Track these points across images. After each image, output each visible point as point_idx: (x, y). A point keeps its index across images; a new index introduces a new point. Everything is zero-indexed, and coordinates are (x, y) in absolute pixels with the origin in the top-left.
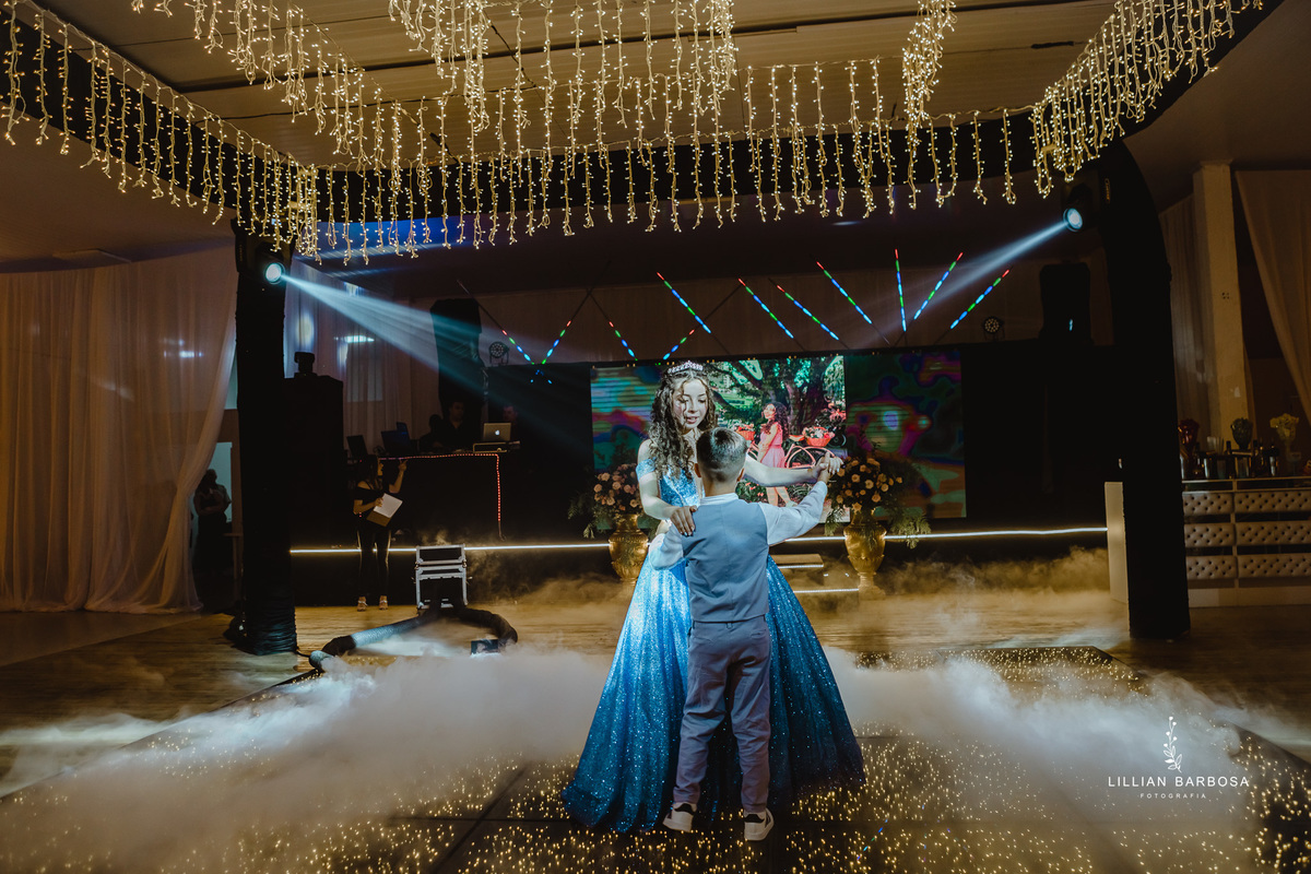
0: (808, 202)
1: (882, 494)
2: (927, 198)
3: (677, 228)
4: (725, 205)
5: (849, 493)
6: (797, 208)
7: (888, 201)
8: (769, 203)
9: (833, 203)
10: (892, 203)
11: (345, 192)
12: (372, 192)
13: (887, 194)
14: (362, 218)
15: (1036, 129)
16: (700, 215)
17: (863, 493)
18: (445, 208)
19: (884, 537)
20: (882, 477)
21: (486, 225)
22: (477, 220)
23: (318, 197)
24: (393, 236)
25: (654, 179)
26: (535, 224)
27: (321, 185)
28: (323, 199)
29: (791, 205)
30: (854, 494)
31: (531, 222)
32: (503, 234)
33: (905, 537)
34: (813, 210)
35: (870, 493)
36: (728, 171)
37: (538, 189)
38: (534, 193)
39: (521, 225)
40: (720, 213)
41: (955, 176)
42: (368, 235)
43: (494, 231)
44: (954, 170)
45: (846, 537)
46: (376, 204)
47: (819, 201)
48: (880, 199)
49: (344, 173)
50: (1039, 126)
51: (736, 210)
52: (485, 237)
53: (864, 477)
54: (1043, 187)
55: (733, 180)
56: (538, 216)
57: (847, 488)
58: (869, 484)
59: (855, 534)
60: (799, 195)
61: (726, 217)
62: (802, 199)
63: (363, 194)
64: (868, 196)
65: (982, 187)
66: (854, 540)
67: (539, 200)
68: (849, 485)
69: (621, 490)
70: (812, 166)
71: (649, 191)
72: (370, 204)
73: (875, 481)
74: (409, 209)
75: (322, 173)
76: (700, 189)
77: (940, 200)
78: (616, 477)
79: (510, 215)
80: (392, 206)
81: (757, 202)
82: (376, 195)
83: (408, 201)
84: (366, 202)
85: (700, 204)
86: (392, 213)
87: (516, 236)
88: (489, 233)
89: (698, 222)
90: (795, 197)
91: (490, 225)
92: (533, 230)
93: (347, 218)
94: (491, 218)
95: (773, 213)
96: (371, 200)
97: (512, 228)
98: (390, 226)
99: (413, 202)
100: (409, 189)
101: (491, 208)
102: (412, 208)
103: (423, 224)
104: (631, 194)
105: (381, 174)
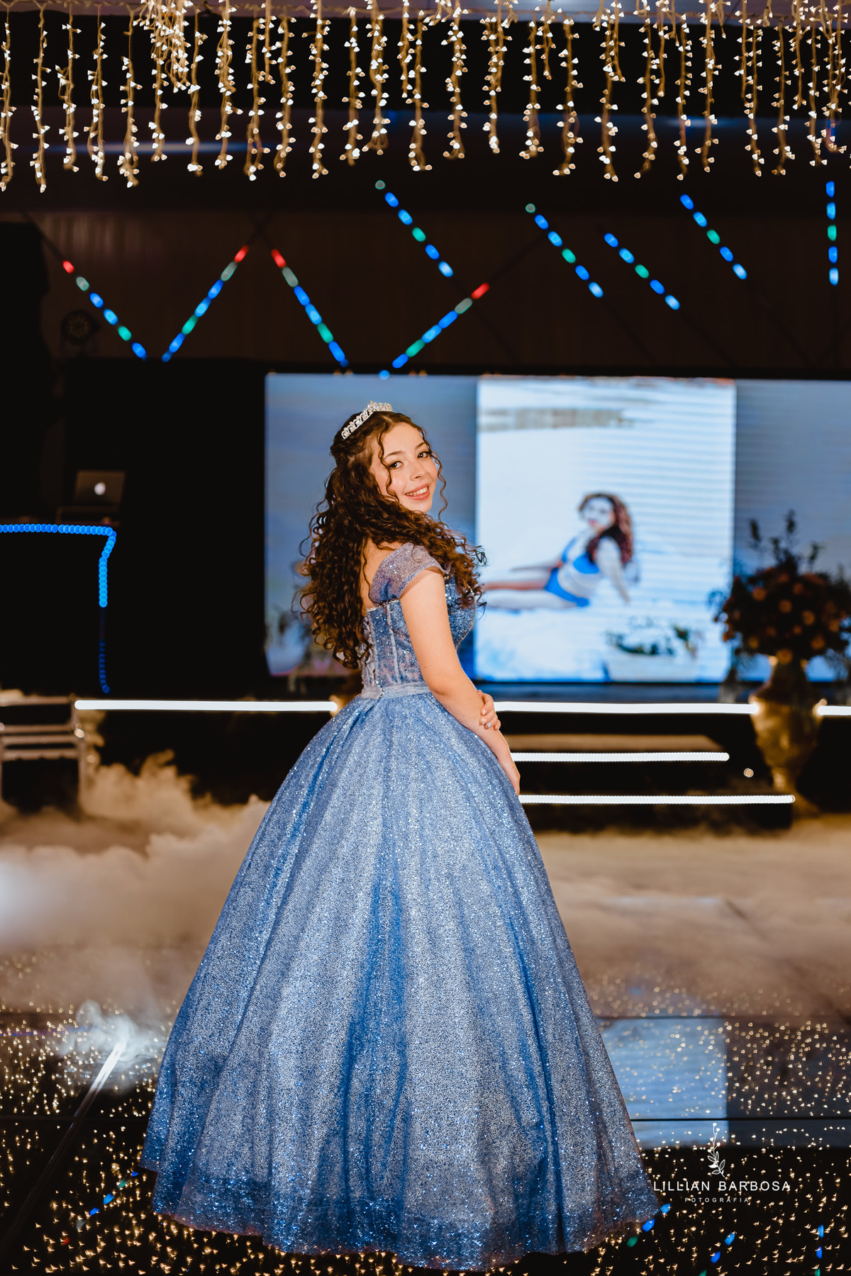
0: (834, 148)
1: (828, 636)
3: (610, 174)
5: (772, 631)
6: (814, 156)
11: (7, 56)
12: (53, 55)
14: (36, 105)
16: (650, 155)
17: (798, 631)
19: (822, 710)
20: (830, 606)
21: (271, 137)
22: (254, 127)
24: (94, 143)
25: (573, 85)
26: (359, 144)
29: (804, 149)
30: (781, 633)
31: (351, 140)
32: (300, 159)
36: (703, 83)
39: (335, 143)
40: (686, 154)
42: (47, 137)
43: (283, 149)
45: (754, 708)
46: (63, 82)
51: (713, 150)
52: (268, 160)
56: (366, 128)
57: (769, 622)
59: (773, 704)
60: (818, 135)
63: (38, 61)
66: (770, 713)
67: (370, 102)
68: (774, 617)
71: (564, 103)
72: (52, 79)
79: (314, 124)
80: (94, 88)
81: (748, 139)
82: (64, 64)
83: (125, 82)
84: (45, 76)
85: (652, 135)
86: (95, 101)
87: (324, 162)
88: (274, 152)
89: (647, 165)
90: (811, 138)
91: (278, 137)
92: (356, 153)
93: (7, 103)
94: (280, 126)
95: (773, 161)
96: (55, 73)
97: (317, 148)
98: (89, 125)
99: (133, 84)
100: (126, 61)
101: (281, 107)
102: (131, 95)
103: (152, 125)
104: (532, 107)
105: (74, 26)
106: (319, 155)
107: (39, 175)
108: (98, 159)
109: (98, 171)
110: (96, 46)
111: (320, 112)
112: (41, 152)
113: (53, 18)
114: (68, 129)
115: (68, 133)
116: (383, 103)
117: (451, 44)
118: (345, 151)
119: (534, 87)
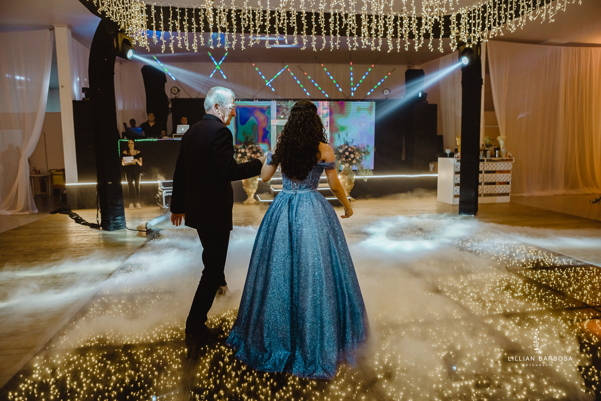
0: (367, 43)
1: (357, 160)
2: (412, 46)
3: (315, 49)
4: (335, 41)
5: (344, 159)
6: (362, 45)
7: (397, 46)
8: (352, 42)
9: (377, 44)
10: (399, 47)
11: (162, 17)
12: (175, 18)
13: (397, 43)
14: (170, 30)
15: (452, 23)
16: (324, 45)
17: (350, 159)
18: (211, 30)
19: (355, 177)
20: (357, 153)
21: (231, 39)
22: (226, 37)
23: (147, 18)
24: (186, 40)
25: (305, 27)
26: (253, 41)
27: (148, 11)
28: (150, 18)
29: (361, 44)
30: (346, 160)
31: (251, 40)
33: (363, 177)
34: (369, 47)
35: (353, 159)
36: (336, 27)
37: (255, 26)
38: (253, 27)
39: (247, 41)
40: (332, 45)
41: (422, 39)
42: (174, 39)
43: (234, 43)
44: (422, 36)
46: (177, 25)
47: (372, 43)
48: (395, 45)
49: (160, 7)
50: (454, 22)
51: (339, 44)
52: (230, 45)
53: (350, 153)
54: (453, 46)
55: (338, 31)
56: (255, 38)
57: (343, 157)
58: (352, 156)
59: (344, 176)
61: (335, 46)
62: (365, 41)
63: (170, 19)
64: (390, 43)
65: (432, 44)
66: (343, 178)
67: (255, 31)
68: (344, 156)
69: (251, 157)
70: (370, 29)
71: (303, 31)
72: (174, 24)
73: (354, 155)
74: (193, 28)
75: (149, 7)
76: (325, 33)
77: (416, 48)
78: (247, 151)
79: (242, 36)
80: (185, 26)
81: (347, 41)
82: (177, 20)
83: (193, 25)
84: (172, 23)
85: (324, 40)
86: (185, 30)
87: (244, 46)
88: (232, 43)
89: (323, 47)
90: (362, 41)
91: (233, 40)
92: (252, 44)
93: (163, 30)
94: (233, 37)
95: (353, 46)
96: (175, 22)
97: (243, 42)
98: (184, 36)
99: (195, 25)
100: (193, 19)
101: (233, 32)
102: (195, 28)
103: (201, 36)
104: (296, 32)
105: (179, 10)
106: (243, 44)
107: (172, 49)
108: (187, 45)
109: (187, 48)
110: (185, 15)
111: (243, 33)
112: (172, 43)
113: (174, 8)
114: (179, 37)
115: (179, 38)
116: (259, 31)
117: (275, 16)
118: (250, 43)
119: (296, 27)
